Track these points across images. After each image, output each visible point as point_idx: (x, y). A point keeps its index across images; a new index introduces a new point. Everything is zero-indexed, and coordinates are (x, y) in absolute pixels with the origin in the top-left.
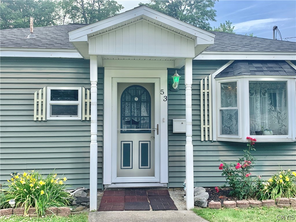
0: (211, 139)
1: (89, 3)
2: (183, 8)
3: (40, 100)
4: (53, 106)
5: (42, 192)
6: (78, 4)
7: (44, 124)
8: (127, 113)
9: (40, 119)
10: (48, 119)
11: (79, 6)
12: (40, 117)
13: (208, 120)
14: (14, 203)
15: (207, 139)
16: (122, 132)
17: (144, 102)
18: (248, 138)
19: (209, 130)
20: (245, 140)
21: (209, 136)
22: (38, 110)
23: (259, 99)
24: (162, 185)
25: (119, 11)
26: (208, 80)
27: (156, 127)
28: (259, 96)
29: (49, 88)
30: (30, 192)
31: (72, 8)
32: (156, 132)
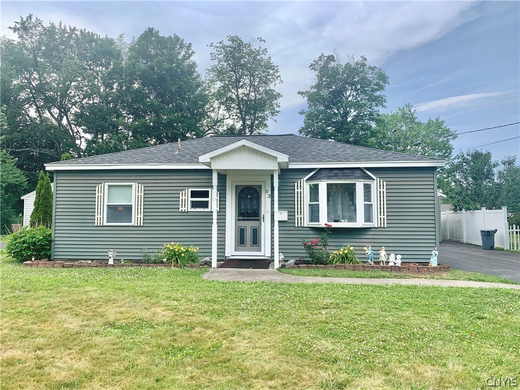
0: (302, 226)
1: (244, 94)
2: (348, 93)
3: (184, 198)
4: (192, 202)
5: (183, 255)
6: (233, 94)
7: (187, 214)
8: (243, 207)
9: (183, 211)
10: (189, 210)
11: (234, 96)
12: (183, 209)
13: (301, 212)
14: (166, 260)
15: (299, 226)
16: (239, 220)
17: (255, 199)
18: (325, 224)
19: (301, 219)
20: (323, 226)
21: (301, 223)
22: (182, 205)
23: (340, 196)
24: (267, 258)
25: (277, 100)
26: (301, 182)
27: (262, 217)
28: (340, 194)
29: (190, 190)
30: (175, 255)
31: (226, 99)
32: (262, 220)
